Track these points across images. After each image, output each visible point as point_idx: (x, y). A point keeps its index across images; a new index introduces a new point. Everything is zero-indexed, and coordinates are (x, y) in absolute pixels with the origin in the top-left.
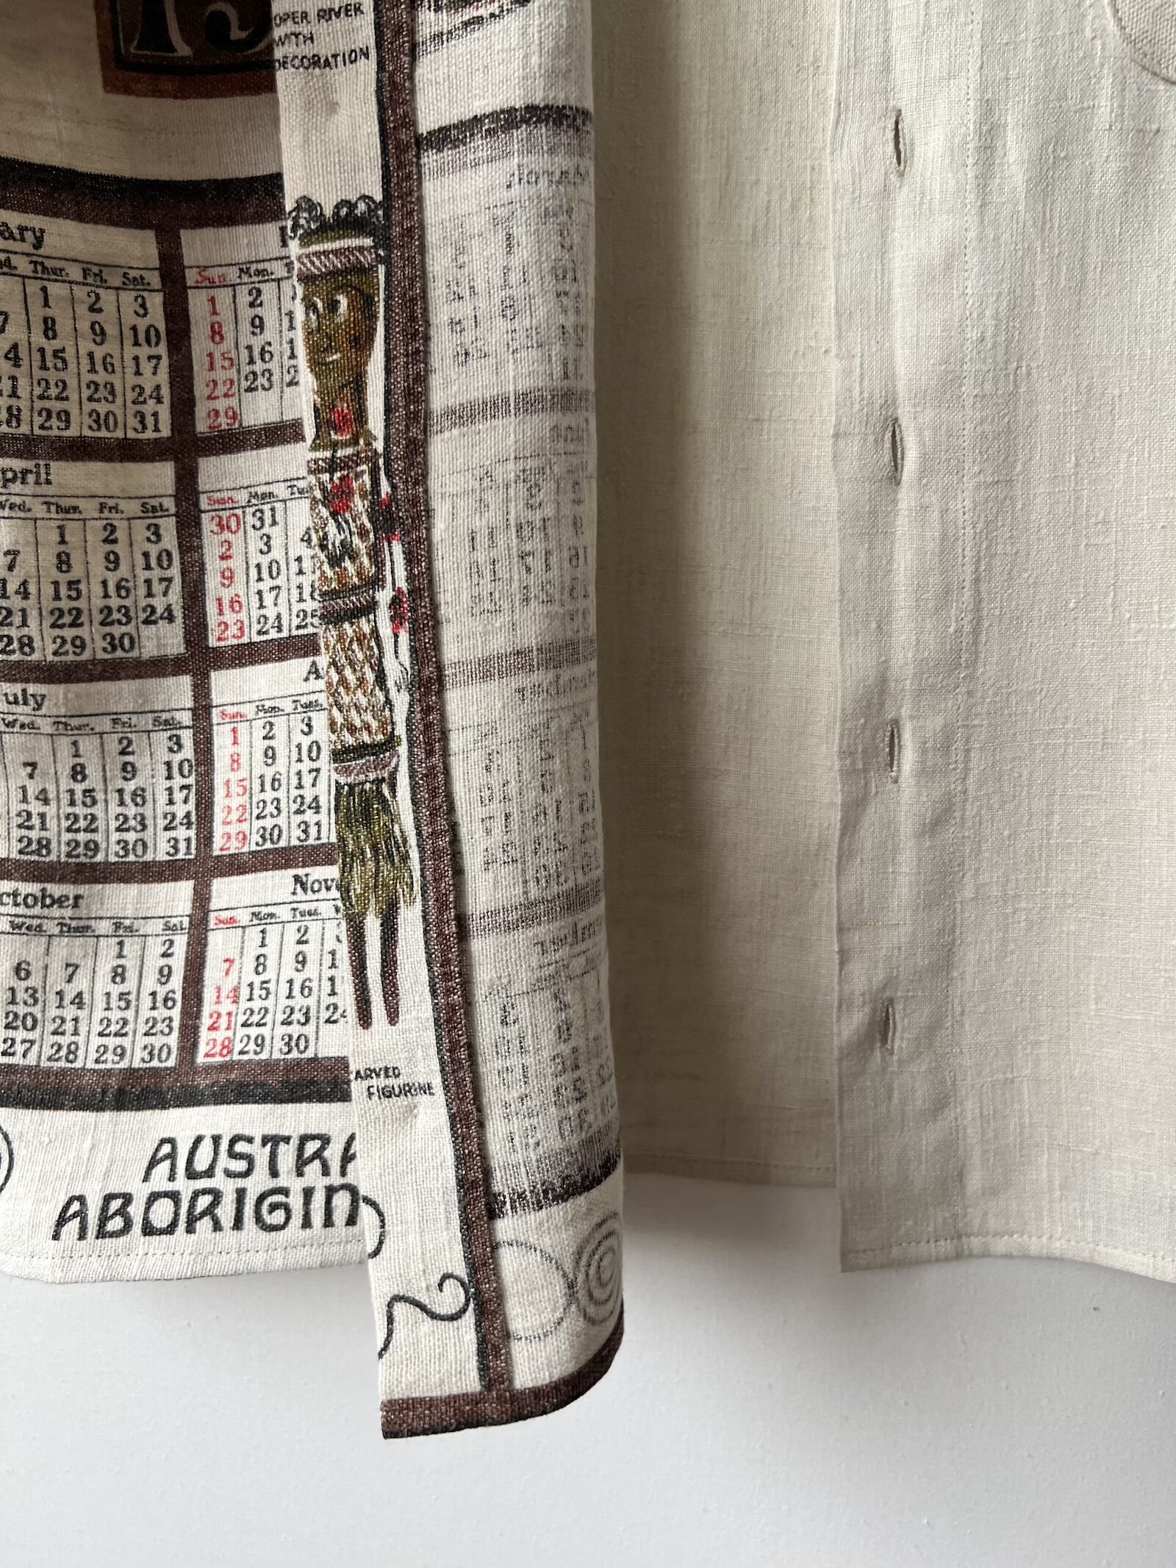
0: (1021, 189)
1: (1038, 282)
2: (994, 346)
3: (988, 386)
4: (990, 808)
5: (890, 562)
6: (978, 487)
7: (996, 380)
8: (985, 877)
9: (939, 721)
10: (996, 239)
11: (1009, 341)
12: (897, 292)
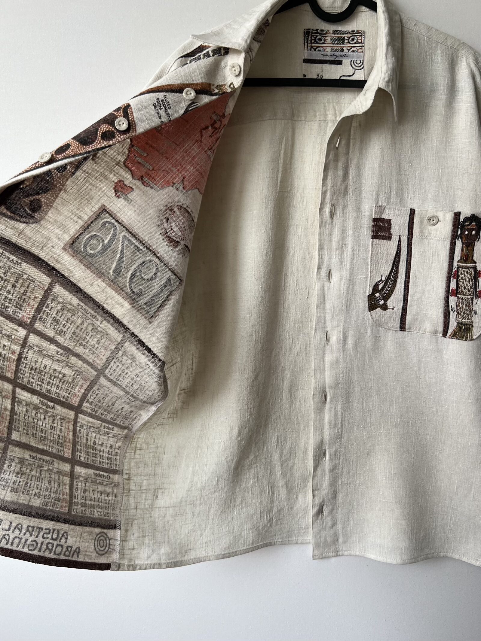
0: (352, 348)
1: (355, 365)
2: (346, 378)
3: (344, 385)
4: (344, 466)
5: (324, 418)
6: (342, 404)
7: (346, 384)
8: (343, 480)
9: (334, 449)
10: (346, 357)
11: (349, 376)
12: (326, 366)
